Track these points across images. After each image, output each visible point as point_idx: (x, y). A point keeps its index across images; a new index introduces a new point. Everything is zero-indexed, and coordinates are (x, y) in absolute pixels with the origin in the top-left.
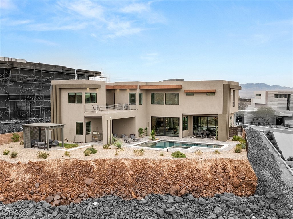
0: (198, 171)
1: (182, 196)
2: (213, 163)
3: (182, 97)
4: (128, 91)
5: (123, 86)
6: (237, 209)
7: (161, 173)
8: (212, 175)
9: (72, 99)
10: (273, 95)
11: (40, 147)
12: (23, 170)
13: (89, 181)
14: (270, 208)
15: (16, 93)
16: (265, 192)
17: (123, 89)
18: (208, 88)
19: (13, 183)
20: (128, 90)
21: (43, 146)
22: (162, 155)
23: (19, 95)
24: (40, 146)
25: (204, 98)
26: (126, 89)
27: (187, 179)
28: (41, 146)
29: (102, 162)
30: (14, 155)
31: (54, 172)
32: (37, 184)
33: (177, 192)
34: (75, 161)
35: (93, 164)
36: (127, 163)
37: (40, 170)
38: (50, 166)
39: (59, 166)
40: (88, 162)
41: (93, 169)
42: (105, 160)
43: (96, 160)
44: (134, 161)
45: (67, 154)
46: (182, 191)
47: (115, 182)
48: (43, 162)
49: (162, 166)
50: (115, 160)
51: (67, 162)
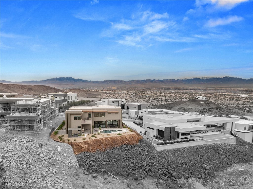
0: (127, 138)
1: (126, 145)
2: (129, 136)
3: (106, 114)
4: (88, 113)
5: (87, 111)
6: (139, 146)
7: (118, 140)
8: (130, 139)
9: (75, 118)
10: (112, 102)
13: (102, 145)
14: (145, 145)
16: (143, 142)
18: (116, 111)
19: (84, 148)
22: (115, 135)
25: (115, 114)
26: (87, 112)
27: (126, 140)
28: (76, 136)
29: (102, 139)
30: (75, 140)
31: (92, 144)
32: (90, 147)
33: (124, 144)
34: (95, 140)
35: (100, 140)
36: (108, 138)
37: (88, 143)
38: (89, 142)
39: (92, 142)
40: (98, 139)
41: (101, 141)
42: (102, 138)
43: (100, 139)
44: (110, 138)
45: (90, 138)
46: (126, 144)
47: (109, 144)
48: (87, 141)
49: (118, 138)
50: (105, 138)
51: (93, 140)
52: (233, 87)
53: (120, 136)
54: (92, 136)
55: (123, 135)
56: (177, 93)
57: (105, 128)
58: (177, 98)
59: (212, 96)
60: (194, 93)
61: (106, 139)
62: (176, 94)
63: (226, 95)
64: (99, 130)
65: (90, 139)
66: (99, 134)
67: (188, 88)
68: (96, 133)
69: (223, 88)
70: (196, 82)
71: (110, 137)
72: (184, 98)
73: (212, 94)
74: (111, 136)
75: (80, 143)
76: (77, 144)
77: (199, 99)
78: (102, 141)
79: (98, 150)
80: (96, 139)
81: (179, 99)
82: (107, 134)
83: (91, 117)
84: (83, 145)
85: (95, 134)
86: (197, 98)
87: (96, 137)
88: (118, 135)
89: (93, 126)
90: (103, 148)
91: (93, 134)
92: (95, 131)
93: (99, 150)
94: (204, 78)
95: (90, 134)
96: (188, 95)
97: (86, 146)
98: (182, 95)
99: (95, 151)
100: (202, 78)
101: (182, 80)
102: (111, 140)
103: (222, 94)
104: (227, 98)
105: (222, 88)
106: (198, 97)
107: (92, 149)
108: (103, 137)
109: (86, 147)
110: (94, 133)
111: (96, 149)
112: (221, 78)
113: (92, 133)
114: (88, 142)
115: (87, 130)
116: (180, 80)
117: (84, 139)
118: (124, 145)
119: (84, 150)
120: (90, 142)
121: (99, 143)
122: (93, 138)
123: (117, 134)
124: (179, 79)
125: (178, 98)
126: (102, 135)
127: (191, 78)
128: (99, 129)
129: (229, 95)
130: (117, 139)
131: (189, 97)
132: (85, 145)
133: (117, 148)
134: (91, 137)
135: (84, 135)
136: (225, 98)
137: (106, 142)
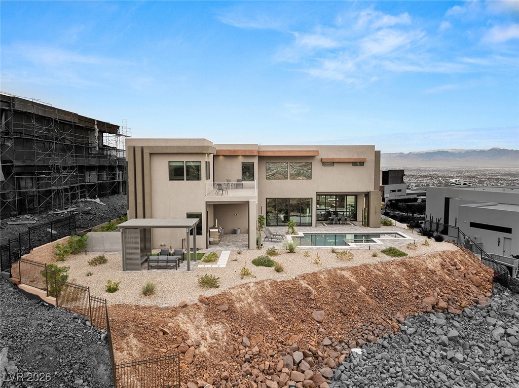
0: (433, 272)
1: (443, 311)
4: (241, 160)
7: (398, 284)
8: (449, 275)
11: (165, 266)
12: (201, 316)
13: (318, 315)
15: (24, 162)
17: (231, 156)
20: (240, 157)
21: (172, 264)
22: (374, 256)
23: (34, 166)
24: (165, 264)
26: (237, 156)
27: (432, 285)
28: (168, 264)
29: (313, 278)
30: (148, 291)
31: (255, 311)
32: (245, 339)
33: (433, 307)
34: (274, 284)
35: (304, 284)
36: (346, 274)
37: (230, 311)
38: (241, 300)
39: (256, 298)
40: (294, 282)
41: (309, 293)
42: (315, 275)
43: (304, 277)
44: (354, 270)
45: (245, 274)
46: (443, 304)
47: (356, 308)
48: (224, 294)
49: (392, 273)
50: (329, 272)
51: (263, 288)
52: (507, 166)
53: (399, 259)
54: (258, 262)
55: (410, 253)
56: (410, 176)
57: (310, 225)
58: (411, 184)
59: (474, 180)
60: (441, 177)
61: (336, 281)
62: (408, 177)
63: (498, 179)
64: (288, 233)
65: (246, 280)
66: (291, 251)
67: (428, 169)
68: (279, 247)
69: (491, 168)
70: (441, 158)
71: (350, 264)
72: (424, 184)
73: (474, 177)
74: (358, 261)
75: (175, 311)
76: (156, 319)
77: (458, 184)
78: (317, 290)
79: (298, 356)
80: (279, 277)
81: (416, 186)
82: (333, 251)
83: (253, 180)
84: (197, 327)
85: (273, 253)
86: (454, 182)
87: (279, 270)
88: (388, 258)
89: (260, 218)
90: (327, 341)
91: (262, 253)
92: (271, 238)
93: (305, 356)
94: (456, 150)
95: (245, 251)
96: (430, 179)
97: (218, 328)
98: (420, 179)
99: (280, 365)
100: (451, 151)
101: (417, 154)
102: (361, 283)
103: (492, 178)
104: (503, 184)
105: (489, 169)
106: (456, 181)
107: (256, 349)
108: (316, 269)
109: (214, 336)
110: (268, 246)
111: (283, 349)
112: (485, 151)
113: (259, 245)
114: (231, 303)
115: (234, 232)
116: (413, 154)
117: (209, 282)
118: (430, 309)
119: (201, 365)
120: (246, 302)
121: (298, 306)
122: (265, 274)
123: (383, 252)
124: (410, 153)
125: (414, 185)
126: (307, 255)
127: (432, 151)
128: (285, 229)
129: (504, 179)
130: (387, 275)
131: (434, 183)
132: (209, 323)
133: (405, 332)
134: (253, 269)
135: (213, 258)
136: (499, 185)
137: (338, 295)
